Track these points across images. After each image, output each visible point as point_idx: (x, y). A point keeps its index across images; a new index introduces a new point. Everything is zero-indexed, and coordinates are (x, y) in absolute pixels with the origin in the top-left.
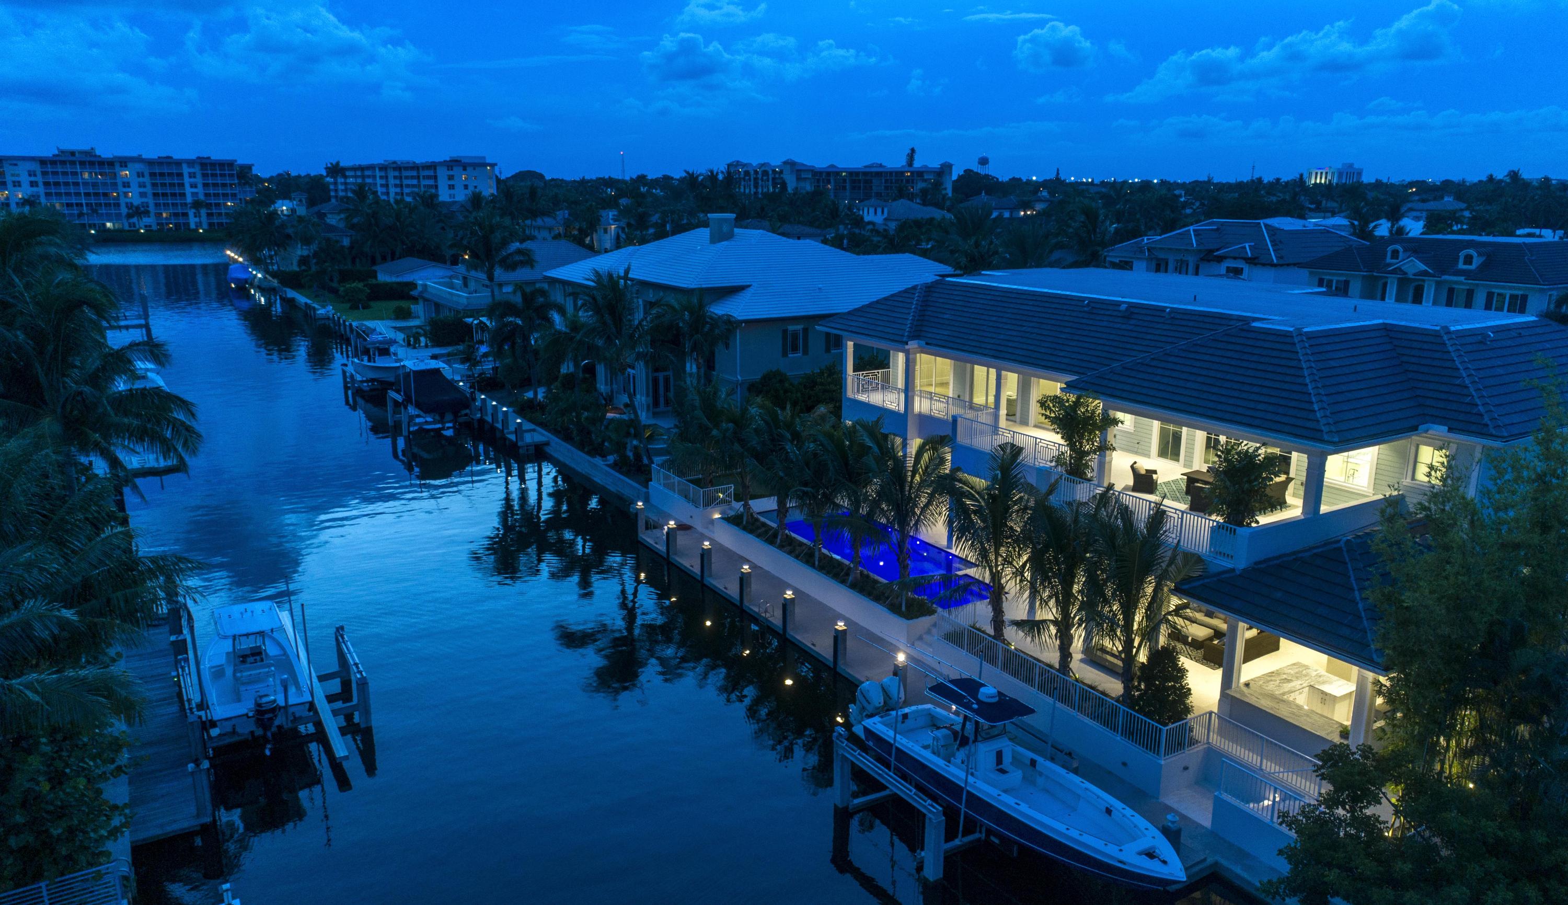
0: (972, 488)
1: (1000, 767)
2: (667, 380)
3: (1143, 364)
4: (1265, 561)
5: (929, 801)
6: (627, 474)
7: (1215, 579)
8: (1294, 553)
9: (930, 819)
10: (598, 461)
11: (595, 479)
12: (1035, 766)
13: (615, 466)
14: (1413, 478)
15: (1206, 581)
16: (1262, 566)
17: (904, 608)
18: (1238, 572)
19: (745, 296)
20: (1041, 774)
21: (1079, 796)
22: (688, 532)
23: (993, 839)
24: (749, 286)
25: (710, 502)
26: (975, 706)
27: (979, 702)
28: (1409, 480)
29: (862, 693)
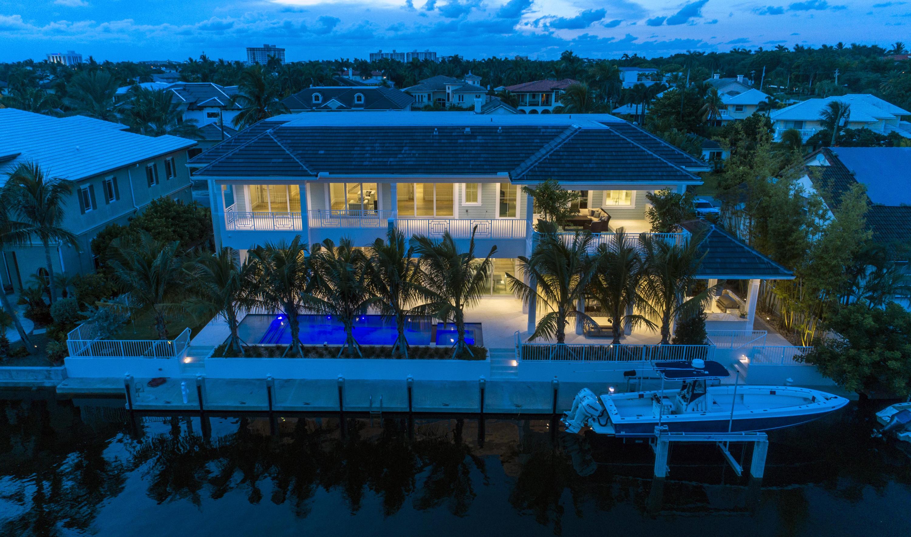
24: (19, 154)
29: (591, 407)
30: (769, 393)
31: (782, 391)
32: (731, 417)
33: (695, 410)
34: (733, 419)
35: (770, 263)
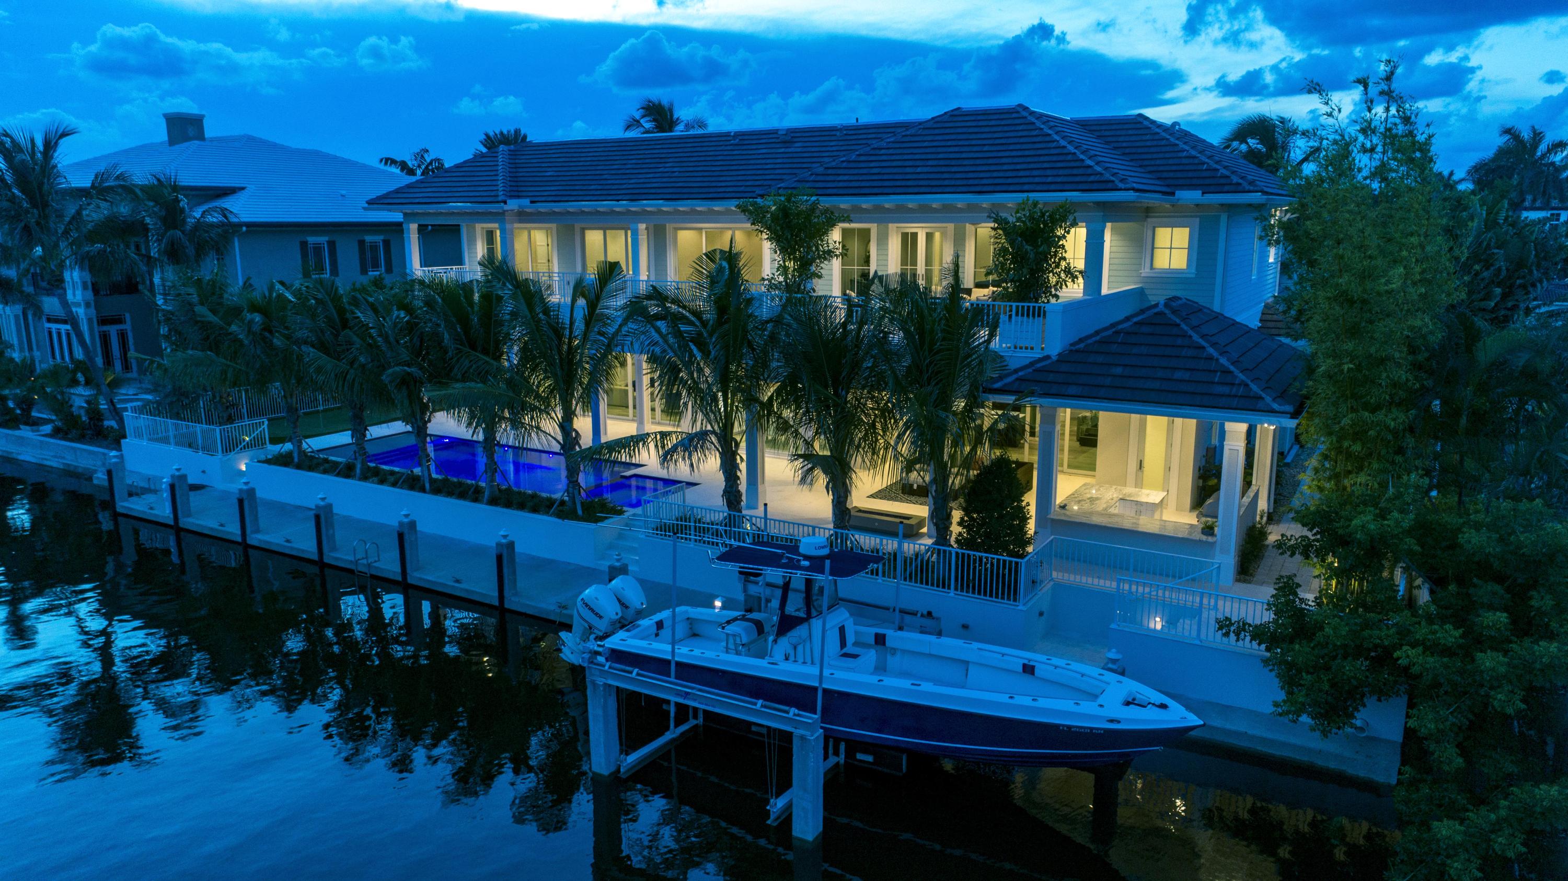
0: (684, 307)
1: (845, 650)
2: (123, 336)
3: (849, 162)
4: (1081, 340)
5: (793, 711)
6: (81, 439)
7: (1030, 370)
8: (1113, 325)
9: (803, 738)
10: (25, 432)
11: (21, 457)
12: (884, 644)
13: (57, 433)
14: (1152, 267)
15: (1020, 374)
16: (1082, 346)
17: (580, 512)
18: (1055, 358)
19: (241, 197)
20: (894, 651)
21: (966, 663)
22: (202, 491)
23: (860, 756)
24: (243, 189)
25: (231, 446)
26: (806, 563)
27: (806, 558)
28: (1147, 270)
29: (587, 605)
30: (1020, 669)
31: (999, 656)
32: (821, 682)
33: (792, 658)
34: (825, 686)
35: (1247, 385)
